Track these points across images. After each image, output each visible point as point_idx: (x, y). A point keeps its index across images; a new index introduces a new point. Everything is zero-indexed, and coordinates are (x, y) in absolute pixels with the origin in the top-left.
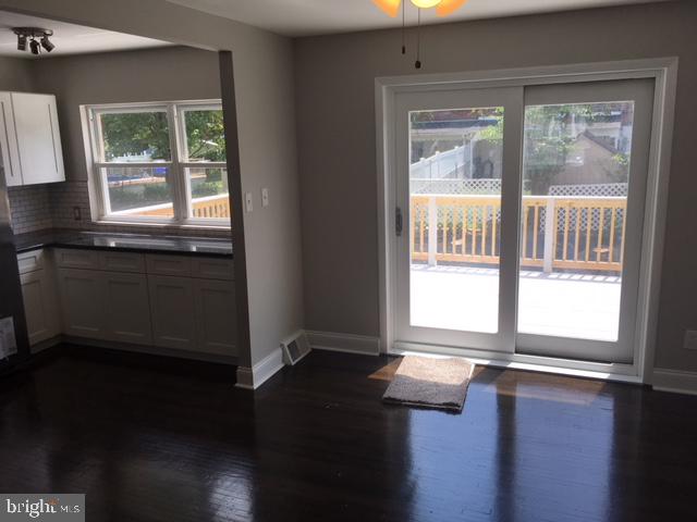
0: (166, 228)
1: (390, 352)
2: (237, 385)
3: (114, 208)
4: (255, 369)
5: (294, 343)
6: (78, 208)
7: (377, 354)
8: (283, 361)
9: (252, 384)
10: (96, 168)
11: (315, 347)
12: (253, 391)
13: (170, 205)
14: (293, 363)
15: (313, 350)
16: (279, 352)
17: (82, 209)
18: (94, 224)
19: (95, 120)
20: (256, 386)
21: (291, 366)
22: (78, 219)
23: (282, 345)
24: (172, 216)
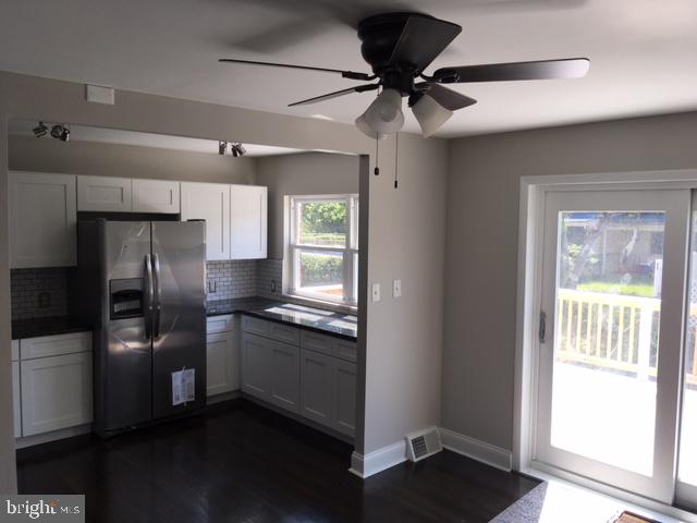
1: (523, 470)
2: (351, 470)
3: (302, 285)
4: (368, 458)
5: (422, 438)
7: (509, 470)
8: (406, 456)
9: (362, 472)
10: (292, 248)
13: (340, 286)
14: (415, 460)
16: (402, 445)
17: (277, 282)
18: (284, 297)
19: (295, 208)
20: (365, 476)
21: (413, 463)
22: (274, 291)
23: (406, 439)
24: (341, 297)
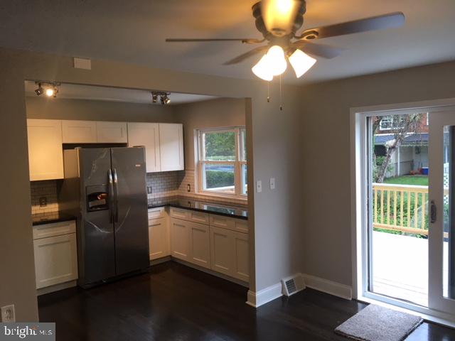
1: (360, 298)
2: (247, 302)
3: (208, 186)
4: (258, 294)
5: (291, 281)
7: (351, 299)
8: (282, 293)
9: (255, 303)
11: (309, 286)
12: (255, 308)
13: (234, 187)
14: (289, 295)
15: (307, 288)
16: (280, 285)
17: (191, 186)
18: (196, 195)
19: (201, 137)
20: (257, 306)
21: (287, 297)
22: (189, 191)
23: (282, 282)
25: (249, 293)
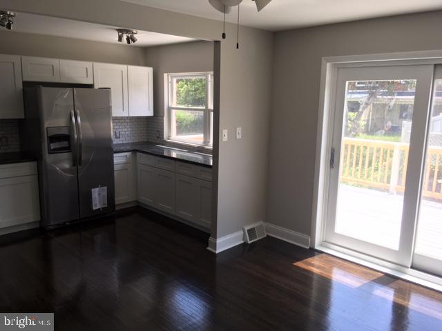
0: (198, 147)
1: (317, 247)
2: (208, 248)
3: (178, 134)
4: (219, 241)
5: (253, 229)
6: (158, 131)
7: (308, 248)
8: (243, 239)
9: (216, 250)
10: (170, 109)
11: (269, 234)
12: (215, 254)
13: (202, 136)
14: (249, 242)
15: (268, 236)
16: (241, 233)
17: (161, 132)
18: (165, 141)
19: (172, 82)
20: (217, 252)
21: (247, 244)
22: (158, 137)
23: (243, 229)
24: (202, 141)
25: (211, 239)
